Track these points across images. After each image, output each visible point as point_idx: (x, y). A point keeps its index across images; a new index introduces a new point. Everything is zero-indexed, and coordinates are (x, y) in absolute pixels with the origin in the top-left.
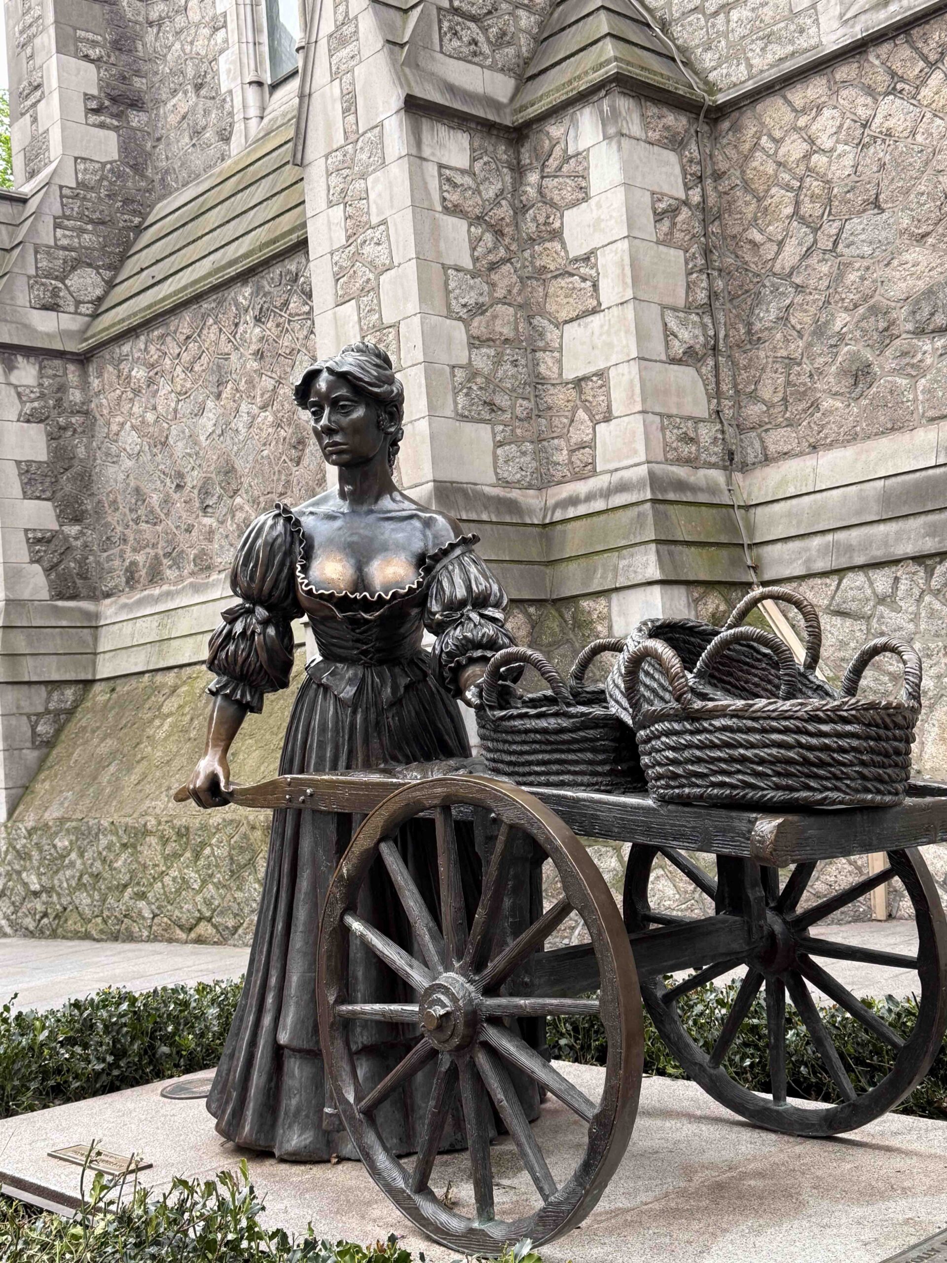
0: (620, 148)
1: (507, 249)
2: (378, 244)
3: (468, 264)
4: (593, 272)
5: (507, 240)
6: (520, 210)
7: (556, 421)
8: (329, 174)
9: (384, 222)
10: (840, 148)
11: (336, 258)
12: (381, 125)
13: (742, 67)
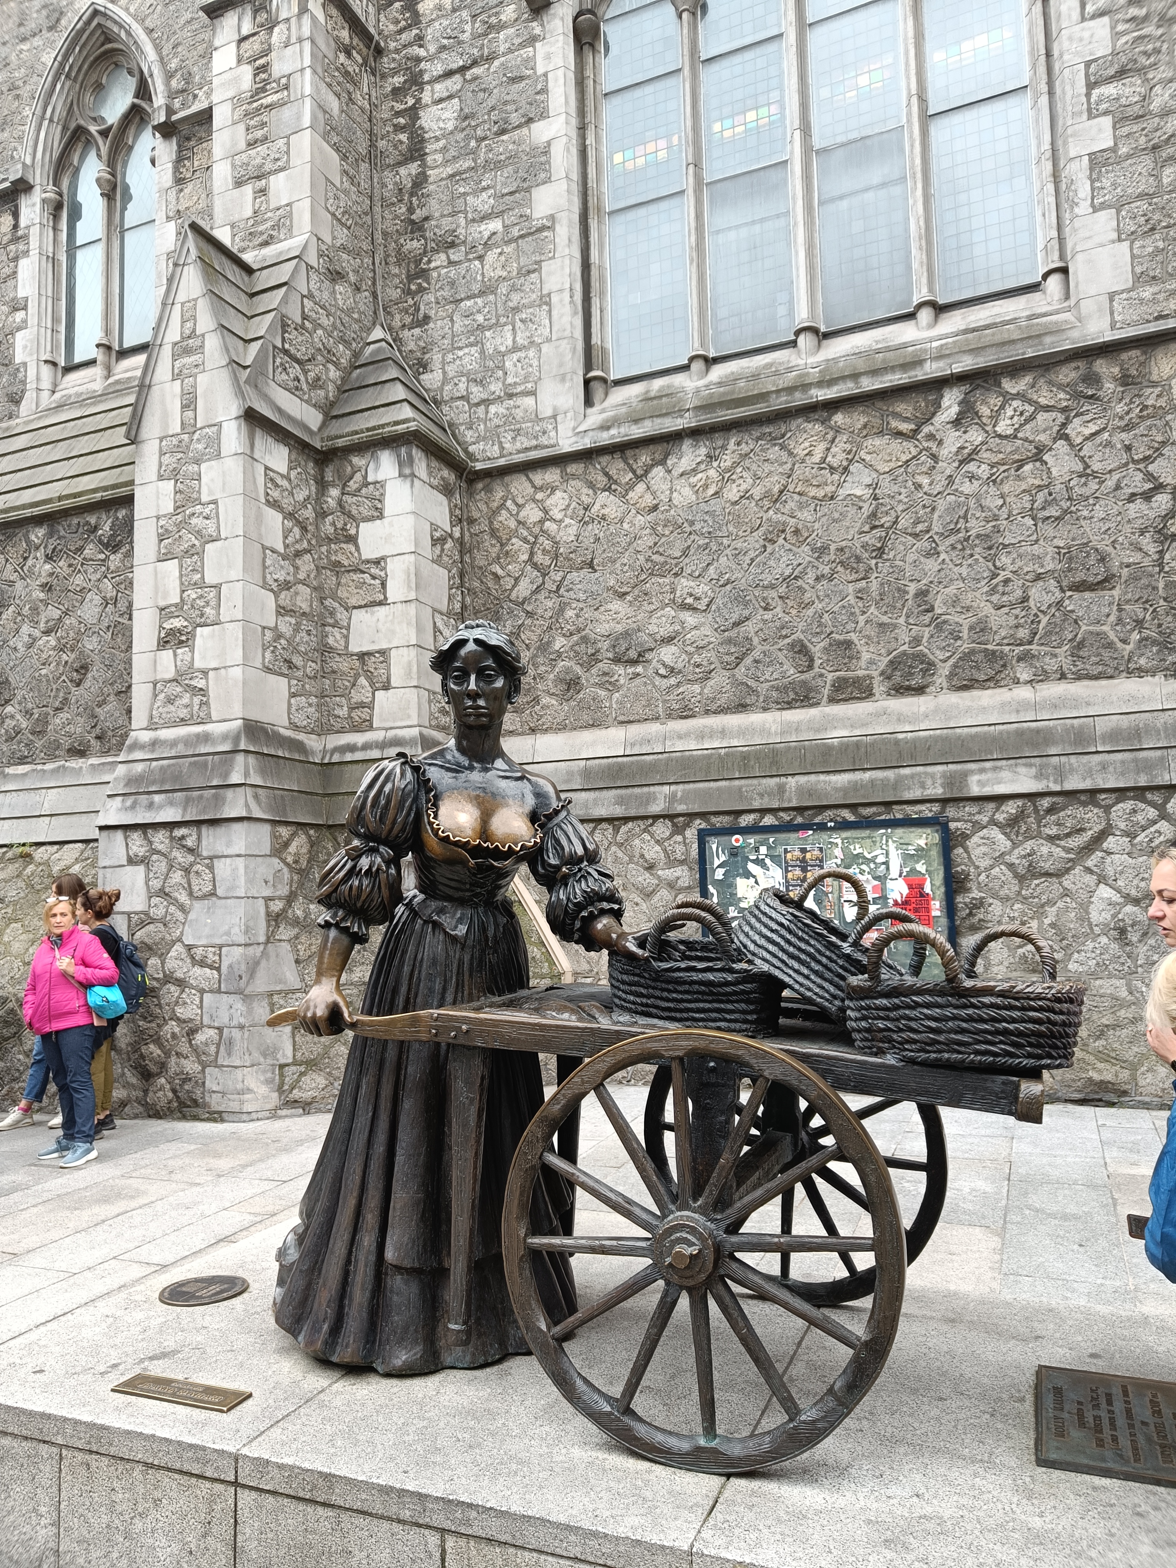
0: (412, 486)
1: (309, 542)
2: (207, 518)
3: (280, 548)
4: (382, 574)
5: (309, 536)
6: (322, 514)
7: (340, 683)
8: (162, 454)
9: (215, 502)
10: (568, 521)
11: (161, 523)
12: (219, 425)
13: (496, 448)
